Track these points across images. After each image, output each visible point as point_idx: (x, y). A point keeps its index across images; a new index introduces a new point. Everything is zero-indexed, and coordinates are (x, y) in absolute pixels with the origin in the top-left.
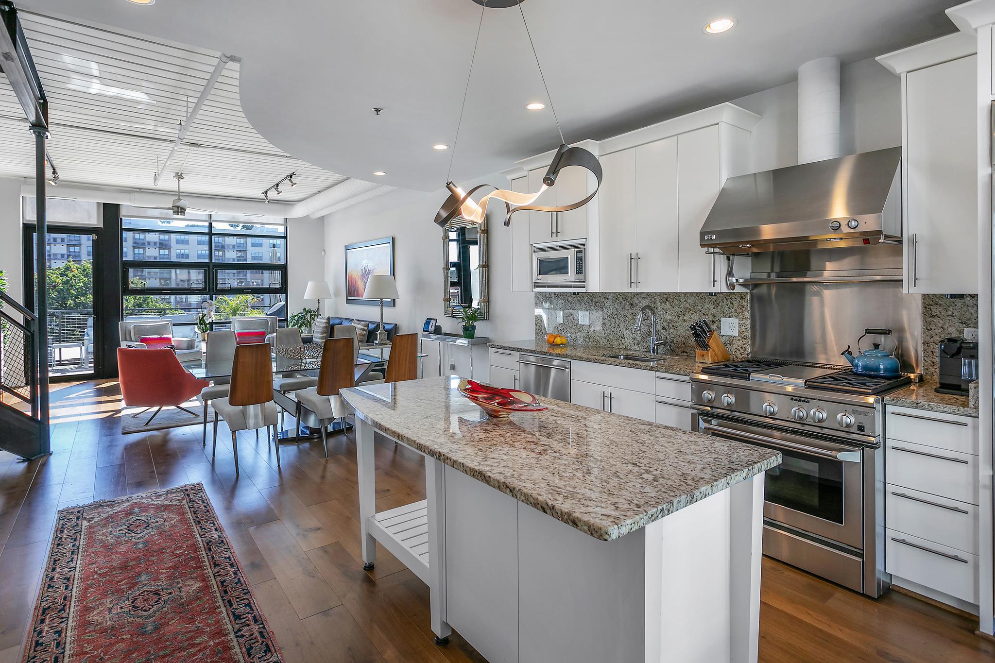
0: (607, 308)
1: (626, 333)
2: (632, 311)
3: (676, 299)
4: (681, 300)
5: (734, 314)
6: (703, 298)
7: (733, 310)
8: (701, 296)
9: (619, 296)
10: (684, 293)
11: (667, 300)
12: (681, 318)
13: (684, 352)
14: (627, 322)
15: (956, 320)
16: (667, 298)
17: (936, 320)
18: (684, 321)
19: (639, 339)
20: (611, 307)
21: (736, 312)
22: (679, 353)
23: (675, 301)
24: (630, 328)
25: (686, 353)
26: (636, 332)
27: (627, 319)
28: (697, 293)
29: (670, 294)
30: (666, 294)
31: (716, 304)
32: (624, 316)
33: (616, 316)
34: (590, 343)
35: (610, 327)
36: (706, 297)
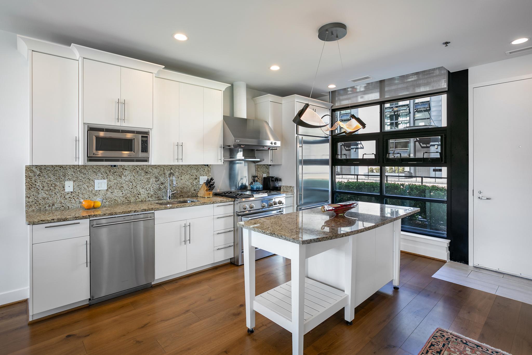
0: (125, 176)
1: (142, 191)
2: (147, 177)
3: (177, 168)
4: (180, 169)
5: (205, 174)
6: (191, 167)
7: (205, 172)
8: (190, 166)
9: (136, 168)
10: (181, 165)
11: (171, 169)
12: (180, 178)
13: (181, 196)
14: (143, 184)
15: (262, 172)
16: (172, 168)
17: (259, 172)
18: (182, 179)
19: (152, 193)
20: (129, 175)
21: (206, 173)
22: (179, 197)
23: (177, 170)
24: (145, 187)
25: (182, 196)
26: (150, 190)
27: (143, 182)
28: (188, 165)
29: (173, 165)
30: (171, 166)
31: (197, 170)
32: (140, 180)
33: (133, 181)
34: (107, 203)
35: (128, 189)
36: (193, 167)
